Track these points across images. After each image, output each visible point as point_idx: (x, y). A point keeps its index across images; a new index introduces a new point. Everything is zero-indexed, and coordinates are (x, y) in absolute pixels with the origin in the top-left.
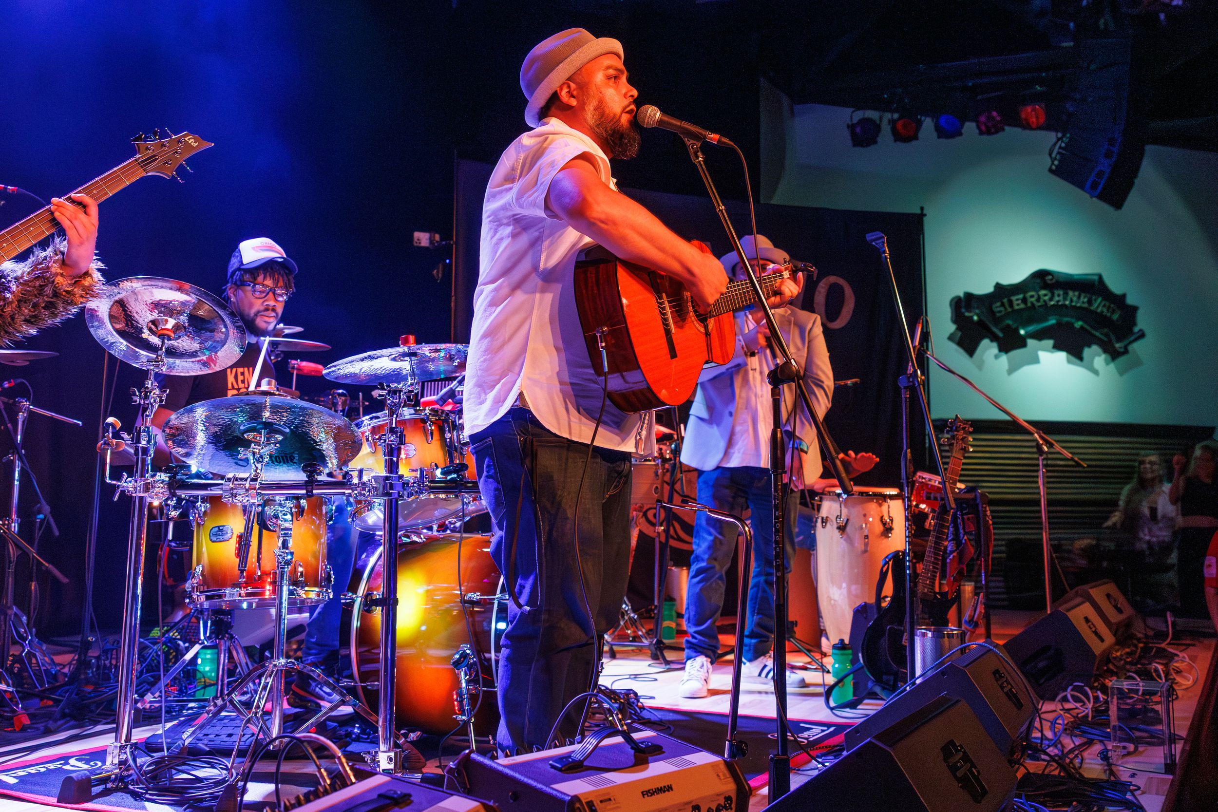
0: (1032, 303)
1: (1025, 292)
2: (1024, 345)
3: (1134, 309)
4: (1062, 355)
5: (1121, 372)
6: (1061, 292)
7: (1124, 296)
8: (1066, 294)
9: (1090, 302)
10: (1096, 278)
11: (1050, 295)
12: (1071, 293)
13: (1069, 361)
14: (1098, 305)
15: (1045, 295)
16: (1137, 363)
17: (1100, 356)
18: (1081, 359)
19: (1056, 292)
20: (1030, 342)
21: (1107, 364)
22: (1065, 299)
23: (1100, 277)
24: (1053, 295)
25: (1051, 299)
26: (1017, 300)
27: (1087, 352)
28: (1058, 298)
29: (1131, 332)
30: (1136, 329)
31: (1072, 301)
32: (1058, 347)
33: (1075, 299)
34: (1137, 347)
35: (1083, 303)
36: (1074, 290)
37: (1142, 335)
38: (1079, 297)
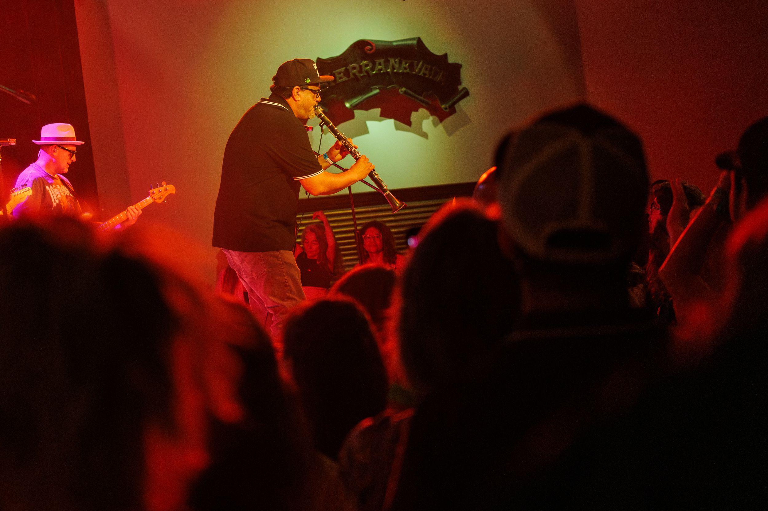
0: (354, 74)
1: (346, 65)
2: (352, 117)
3: (457, 67)
4: (390, 123)
5: (450, 132)
6: (382, 61)
7: (446, 56)
8: (387, 62)
9: (411, 67)
10: (415, 42)
11: (371, 64)
12: (392, 61)
13: (397, 128)
14: (420, 68)
15: (367, 65)
16: (466, 121)
17: (427, 118)
18: (409, 123)
19: (378, 61)
20: (358, 113)
21: (435, 125)
22: (386, 68)
23: (419, 40)
24: (374, 64)
25: (373, 69)
26: (340, 73)
27: (414, 116)
28: (380, 66)
29: (455, 91)
30: (460, 88)
31: (394, 68)
32: (385, 115)
33: (397, 66)
34: (463, 105)
35: (405, 68)
36: (395, 57)
37: (466, 94)
38: (400, 63)
